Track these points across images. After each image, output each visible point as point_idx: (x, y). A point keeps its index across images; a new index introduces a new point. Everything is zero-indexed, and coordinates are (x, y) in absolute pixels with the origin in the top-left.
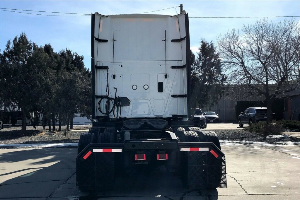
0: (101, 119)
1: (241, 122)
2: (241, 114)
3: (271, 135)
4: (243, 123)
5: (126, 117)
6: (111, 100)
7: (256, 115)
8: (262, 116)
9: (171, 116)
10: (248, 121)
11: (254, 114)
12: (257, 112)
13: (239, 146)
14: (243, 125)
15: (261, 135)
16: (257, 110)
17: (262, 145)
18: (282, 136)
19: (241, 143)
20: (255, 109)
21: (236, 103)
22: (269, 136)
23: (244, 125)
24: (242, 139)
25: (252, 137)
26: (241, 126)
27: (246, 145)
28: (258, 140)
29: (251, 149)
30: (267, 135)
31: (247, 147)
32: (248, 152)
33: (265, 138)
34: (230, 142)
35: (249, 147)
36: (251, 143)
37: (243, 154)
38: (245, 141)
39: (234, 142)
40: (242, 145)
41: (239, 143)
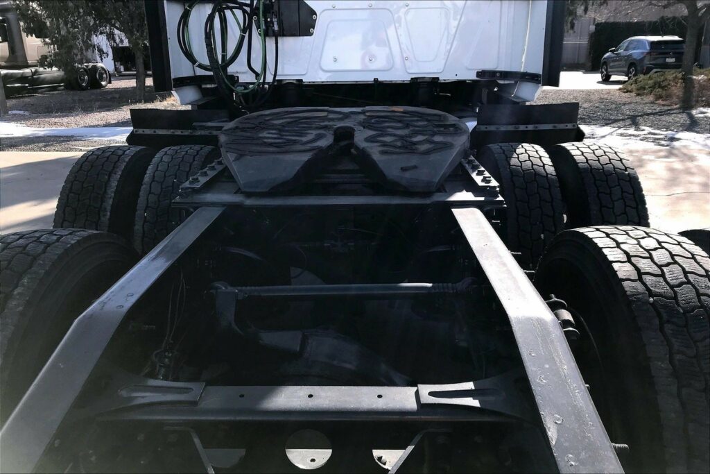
0: (209, 86)
1: (606, 70)
2: (611, 51)
3: (702, 109)
4: (611, 72)
5: (302, 80)
6: (231, 9)
7: (648, 53)
8: (661, 56)
9: (473, 76)
10: (626, 69)
11: (642, 53)
12: (651, 48)
13: (646, 152)
14: (609, 77)
15: (675, 107)
16: (652, 43)
19: (645, 139)
20: (647, 41)
21: (592, 28)
22: (698, 110)
23: (612, 76)
24: (635, 122)
25: (656, 114)
26: (606, 80)
27: (663, 145)
28: (681, 126)
29: (690, 164)
30: (692, 108)
31: (670, 154)
32: (691, 183)
33: (691, 117)
34: (611, 134)
35: (676, 156)
36: (672, 139)
37: (679, 190)
38: (648, 129)
39: (622, 135)
40: (651, 146)
41: (638, 138)
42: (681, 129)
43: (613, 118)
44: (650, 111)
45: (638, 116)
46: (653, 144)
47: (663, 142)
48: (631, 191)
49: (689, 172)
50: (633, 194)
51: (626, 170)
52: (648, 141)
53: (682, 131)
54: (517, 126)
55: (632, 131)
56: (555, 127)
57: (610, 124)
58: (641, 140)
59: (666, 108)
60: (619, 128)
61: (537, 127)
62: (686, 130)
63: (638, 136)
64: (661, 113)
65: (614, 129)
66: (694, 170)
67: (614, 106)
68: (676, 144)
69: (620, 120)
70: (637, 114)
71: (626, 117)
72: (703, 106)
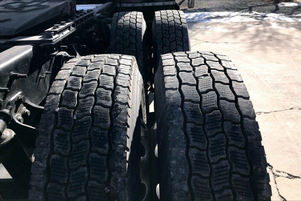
3: (283, 3)
13: (249, 23)
15: (271, 2)
17: (279, 19)
18: (296, 5)
19: (252, 17)
22: (281, 4)
24: (250, 10)
25: (262, 6)
27: (259, 20)
28: (270, 11)
29: (267, 28)
30: (279, 2)
31: (260, 23)
32: (264, 36)
33: (277, 6)
34: (237, 15)
35: (262, 24)
36: (264, 17)
37: (257, 40)
38: (255, 12)
39: (242, 15)
40: (253, 20)
41: (249, 16)
42: (270, 12)
43: (241, 8)
44: (260, 4)
45: (253, 7)
46: (254, 19)
47: (259, 18)
48: (181, 36)
49: (265, 31)
50: (182, 38)
51: (181, 24)
52: (252, 18)
53: (270, 13)
54: (143, 4)
55: (247, 14)
56: (164, 4)
57: (239, 11)
58: (250, 17)
59: (267, 3)
60: (242, 12)
61: (154, 4)
62: (272, 12)
63: (249, 15)
64: (264, 5)
65: (240, 13)
66: (268, 30)
67: (244, 3)
68: (265, 18)
69: (244, 9)
70: (253, 6)
71: (248, 7)
72: (283, 2)
